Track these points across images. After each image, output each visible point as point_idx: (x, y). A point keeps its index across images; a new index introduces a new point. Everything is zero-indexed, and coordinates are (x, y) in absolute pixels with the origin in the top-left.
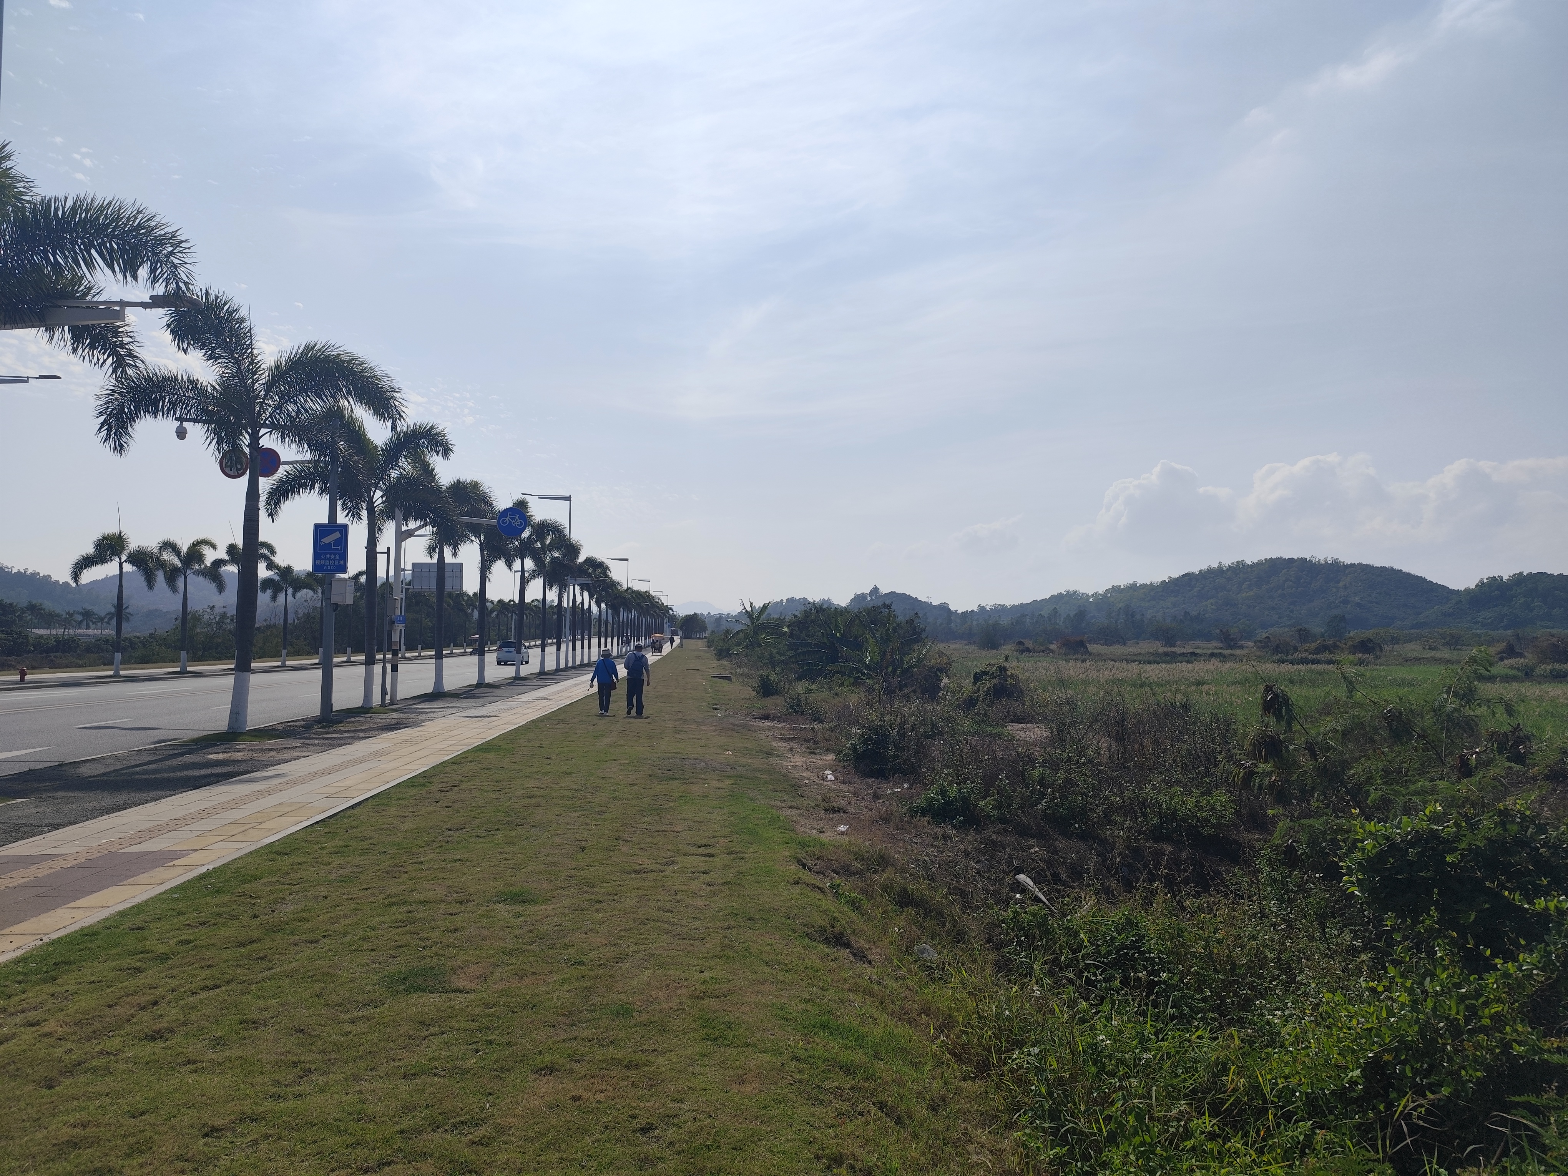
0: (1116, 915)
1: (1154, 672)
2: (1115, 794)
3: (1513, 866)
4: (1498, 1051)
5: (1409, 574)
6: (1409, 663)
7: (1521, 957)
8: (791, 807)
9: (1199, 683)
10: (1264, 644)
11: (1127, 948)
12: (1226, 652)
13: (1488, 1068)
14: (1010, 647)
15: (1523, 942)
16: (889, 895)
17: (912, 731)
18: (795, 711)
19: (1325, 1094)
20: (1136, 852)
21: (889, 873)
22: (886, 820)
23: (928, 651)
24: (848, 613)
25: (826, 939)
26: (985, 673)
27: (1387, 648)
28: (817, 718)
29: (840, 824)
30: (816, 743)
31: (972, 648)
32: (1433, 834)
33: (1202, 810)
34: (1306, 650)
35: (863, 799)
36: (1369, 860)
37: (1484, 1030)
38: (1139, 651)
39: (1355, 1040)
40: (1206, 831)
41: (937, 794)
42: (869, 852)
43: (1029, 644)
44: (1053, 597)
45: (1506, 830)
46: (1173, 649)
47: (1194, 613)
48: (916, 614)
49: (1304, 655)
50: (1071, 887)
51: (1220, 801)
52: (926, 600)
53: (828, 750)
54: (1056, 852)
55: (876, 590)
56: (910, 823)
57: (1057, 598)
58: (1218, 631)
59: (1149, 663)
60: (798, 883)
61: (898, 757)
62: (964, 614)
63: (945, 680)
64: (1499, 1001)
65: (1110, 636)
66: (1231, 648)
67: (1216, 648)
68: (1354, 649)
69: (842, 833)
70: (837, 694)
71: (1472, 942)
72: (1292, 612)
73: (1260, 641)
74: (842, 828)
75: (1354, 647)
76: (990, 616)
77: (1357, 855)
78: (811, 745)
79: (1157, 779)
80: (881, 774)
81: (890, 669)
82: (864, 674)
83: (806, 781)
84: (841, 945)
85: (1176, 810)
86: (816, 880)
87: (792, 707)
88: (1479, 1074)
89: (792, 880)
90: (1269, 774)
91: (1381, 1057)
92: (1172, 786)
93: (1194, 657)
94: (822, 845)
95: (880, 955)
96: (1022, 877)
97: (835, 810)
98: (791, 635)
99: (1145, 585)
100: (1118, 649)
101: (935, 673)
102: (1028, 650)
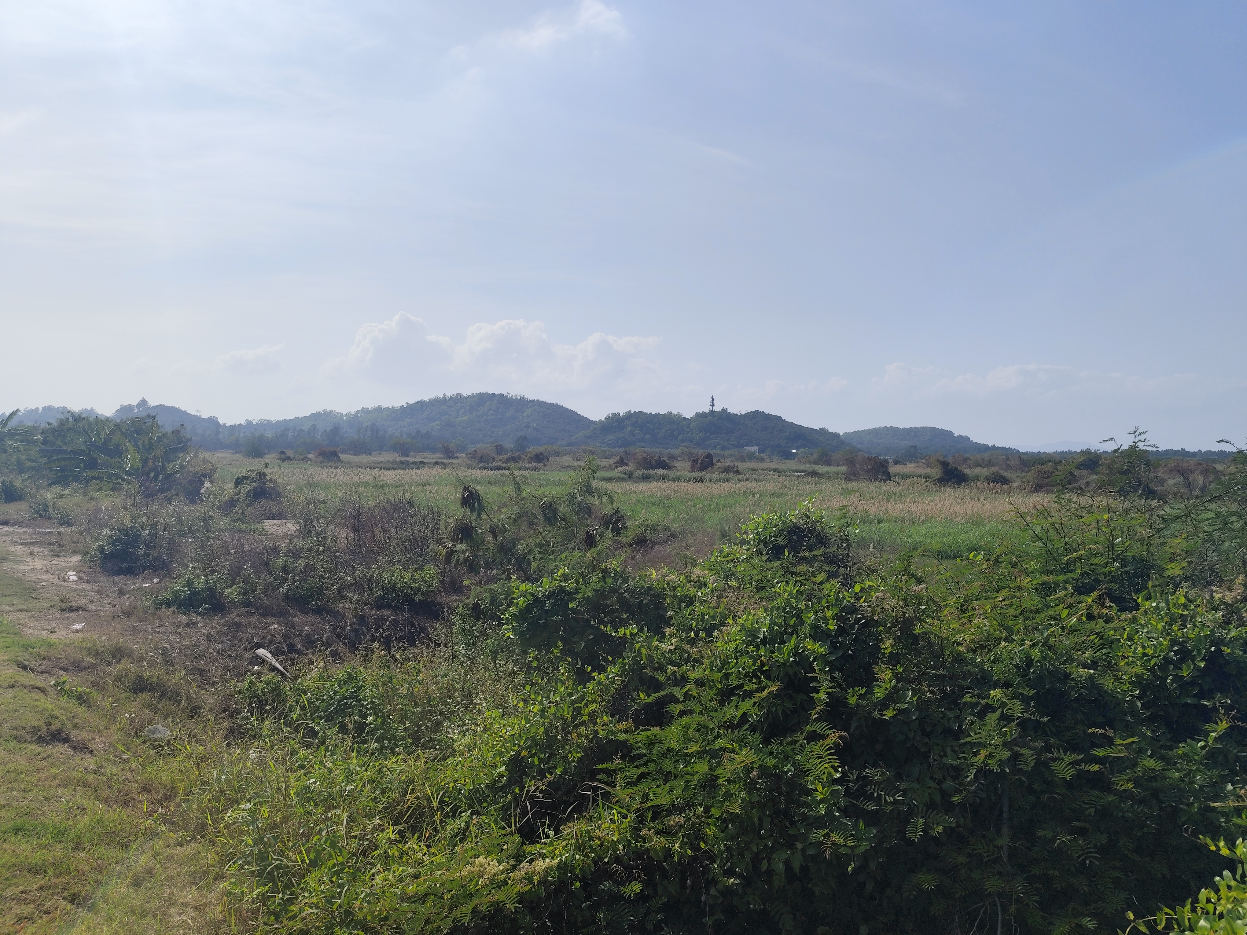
0: (340, 673)
1: (390, 476)
2: (347, 574)
3: (608, 606)
4: (591, 736)
5: (567, 409)
6: (564, 469)
7: (609, 669)
8: (20, 611)
9: (424, 485)
10: (473, 455)
11: (346, 698)
12: (446, 461)
13: (585, 750)
14: (273, 456)
15: (611, 659)
16: (122, 684)
17: (164, 531)
18: (41, 516)
19: (482, 788)
20: (362, 620)
21: (125, 664)
22: (129, 614)
23: (192, 459)
24: (110, 422)
25: (40, 737)
26: (245, 478)
27: (551, 459)
28: (66, 522)
29: (75, 622)
30: (60, 546)
31: (239, 457)
32: (562, 589)
33: (415, 581)
34: (501, 460)
35: (108, 596)
36: (521, 612)
37: (583, 723)
38: (383, 460)
39: (503, 745)
40: (418, 598)
41: (183, 586)
42: (105, 646)
43: (290, 453)
44: (312, 415)
45: (605, 582)
46: (408, 459)
47: (424, 432)
48: (183, 425)
49: (499, 463)
50: (305, 654)
51: (429, 574)
52: (196, 413)
53: (74, 552)
54: (293, 626)
55: (143, 402)
56: (154, 614)
57: (316, 416)
58: (441, 446)
59: (388, 469)
60: (13, 686)
61: (149, 555)
62: (233, 427)
63: (207, 484)
64: (594, 701)
65: (359, 448)
66: (449, 458)
67: (439, 458)
68: (531, 460)
69: (77, 631)
70: (92, 499)
71: (580, 663)
72: (493, 432)
73: (470, 454)
74: (78, 626)
75: (531, 458)
76: (256, 429)
77: (513, 609)
78: (55, 548)
79: (383, 560)
80: (130, 572)
81: (152, 475)
82: (123, 480)
83: (44, 583)
84: (59, 741)
85: (395, 584)
86: (39, 681)
87: (37, 512)
88: (579, 755)
89: (6, 684)
90: (464, 552)
91: (520, 754)
92: (394, 565)
93: (423, 465)
94: (50, 645)
95: (104, 743)
96: (261, 652)
97: (71, 609)
98: (45, 442)
99: (388, 409)
100: (364, 459)
101: (199, 478)
102: (289, 459)
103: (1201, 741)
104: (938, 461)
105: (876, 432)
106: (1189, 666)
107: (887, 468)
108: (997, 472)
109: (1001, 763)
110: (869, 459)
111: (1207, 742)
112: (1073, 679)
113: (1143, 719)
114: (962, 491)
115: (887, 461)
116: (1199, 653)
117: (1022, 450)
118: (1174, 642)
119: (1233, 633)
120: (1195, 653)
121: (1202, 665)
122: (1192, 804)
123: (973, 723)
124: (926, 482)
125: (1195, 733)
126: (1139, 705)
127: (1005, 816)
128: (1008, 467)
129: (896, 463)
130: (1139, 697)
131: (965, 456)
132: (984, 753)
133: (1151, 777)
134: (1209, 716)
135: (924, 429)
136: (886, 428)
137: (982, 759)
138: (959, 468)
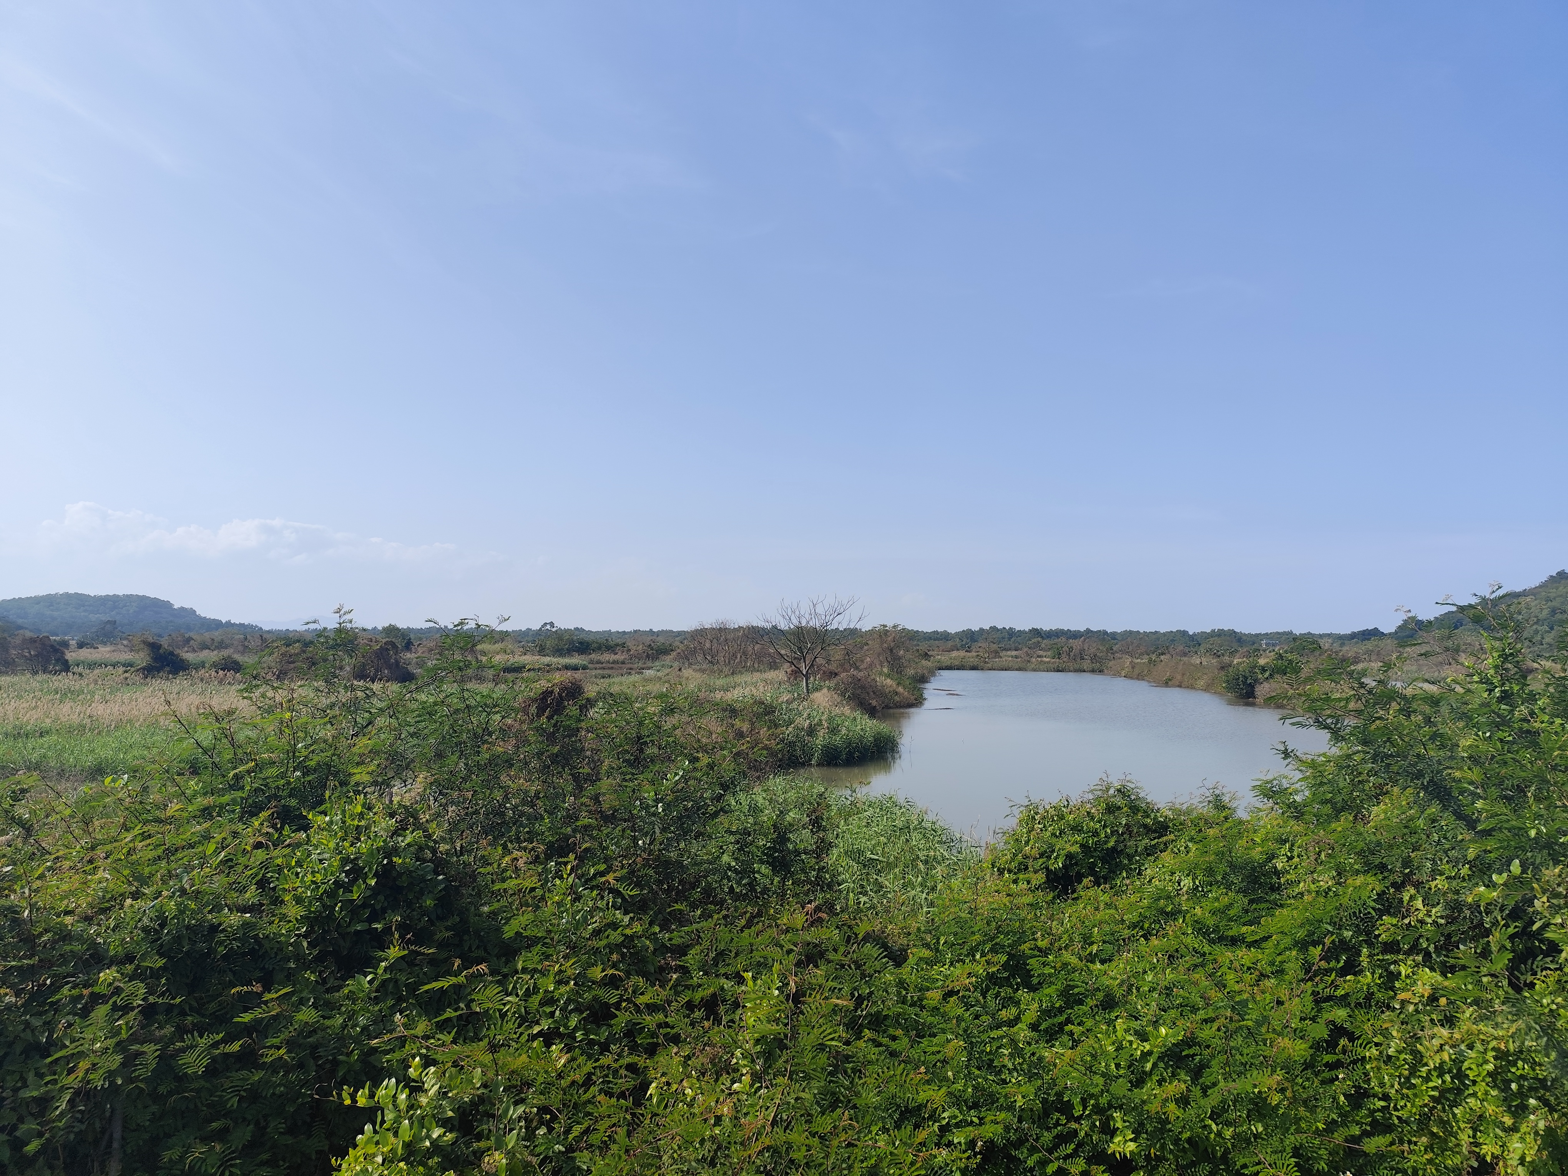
103: (370, 973)
104: (144, 642)
105: (50, 600)
106: (359, 887)
107: (63, 653)
108: (229, 657)
109: (111, 1075)
110: (33, 641)
111: (376, 974)
112: (224, 930)
113: (310, 961)
114: (180, 683)
115: (66, 644)
116: (370, 869)
117: (266, 628)
118: (345, 861)
119: (409, 839)
120: (367, 869)
121: (373, 882)
122: (353, 1051)
123: (70, 1025)
124: (126, 672)
125: (367, 963)
126: (305, 944)
127: (116, 1145)
128: (245, 650)
129: (81, 645)
130: (305, 936)
131: (187, 636)
132: (84, 1065)
133: (311, 1032)
134: (381, 941)
135: (129, 597)
136: (67, 595)
137: (81, 1075)
138: (177, 651)
